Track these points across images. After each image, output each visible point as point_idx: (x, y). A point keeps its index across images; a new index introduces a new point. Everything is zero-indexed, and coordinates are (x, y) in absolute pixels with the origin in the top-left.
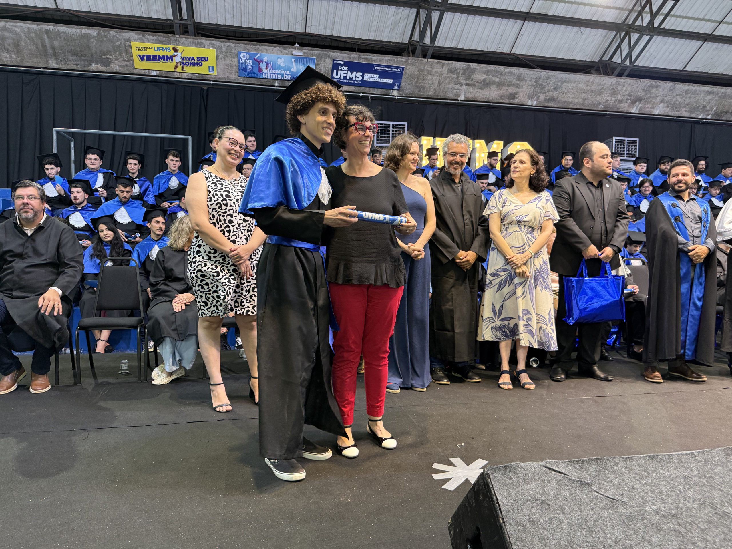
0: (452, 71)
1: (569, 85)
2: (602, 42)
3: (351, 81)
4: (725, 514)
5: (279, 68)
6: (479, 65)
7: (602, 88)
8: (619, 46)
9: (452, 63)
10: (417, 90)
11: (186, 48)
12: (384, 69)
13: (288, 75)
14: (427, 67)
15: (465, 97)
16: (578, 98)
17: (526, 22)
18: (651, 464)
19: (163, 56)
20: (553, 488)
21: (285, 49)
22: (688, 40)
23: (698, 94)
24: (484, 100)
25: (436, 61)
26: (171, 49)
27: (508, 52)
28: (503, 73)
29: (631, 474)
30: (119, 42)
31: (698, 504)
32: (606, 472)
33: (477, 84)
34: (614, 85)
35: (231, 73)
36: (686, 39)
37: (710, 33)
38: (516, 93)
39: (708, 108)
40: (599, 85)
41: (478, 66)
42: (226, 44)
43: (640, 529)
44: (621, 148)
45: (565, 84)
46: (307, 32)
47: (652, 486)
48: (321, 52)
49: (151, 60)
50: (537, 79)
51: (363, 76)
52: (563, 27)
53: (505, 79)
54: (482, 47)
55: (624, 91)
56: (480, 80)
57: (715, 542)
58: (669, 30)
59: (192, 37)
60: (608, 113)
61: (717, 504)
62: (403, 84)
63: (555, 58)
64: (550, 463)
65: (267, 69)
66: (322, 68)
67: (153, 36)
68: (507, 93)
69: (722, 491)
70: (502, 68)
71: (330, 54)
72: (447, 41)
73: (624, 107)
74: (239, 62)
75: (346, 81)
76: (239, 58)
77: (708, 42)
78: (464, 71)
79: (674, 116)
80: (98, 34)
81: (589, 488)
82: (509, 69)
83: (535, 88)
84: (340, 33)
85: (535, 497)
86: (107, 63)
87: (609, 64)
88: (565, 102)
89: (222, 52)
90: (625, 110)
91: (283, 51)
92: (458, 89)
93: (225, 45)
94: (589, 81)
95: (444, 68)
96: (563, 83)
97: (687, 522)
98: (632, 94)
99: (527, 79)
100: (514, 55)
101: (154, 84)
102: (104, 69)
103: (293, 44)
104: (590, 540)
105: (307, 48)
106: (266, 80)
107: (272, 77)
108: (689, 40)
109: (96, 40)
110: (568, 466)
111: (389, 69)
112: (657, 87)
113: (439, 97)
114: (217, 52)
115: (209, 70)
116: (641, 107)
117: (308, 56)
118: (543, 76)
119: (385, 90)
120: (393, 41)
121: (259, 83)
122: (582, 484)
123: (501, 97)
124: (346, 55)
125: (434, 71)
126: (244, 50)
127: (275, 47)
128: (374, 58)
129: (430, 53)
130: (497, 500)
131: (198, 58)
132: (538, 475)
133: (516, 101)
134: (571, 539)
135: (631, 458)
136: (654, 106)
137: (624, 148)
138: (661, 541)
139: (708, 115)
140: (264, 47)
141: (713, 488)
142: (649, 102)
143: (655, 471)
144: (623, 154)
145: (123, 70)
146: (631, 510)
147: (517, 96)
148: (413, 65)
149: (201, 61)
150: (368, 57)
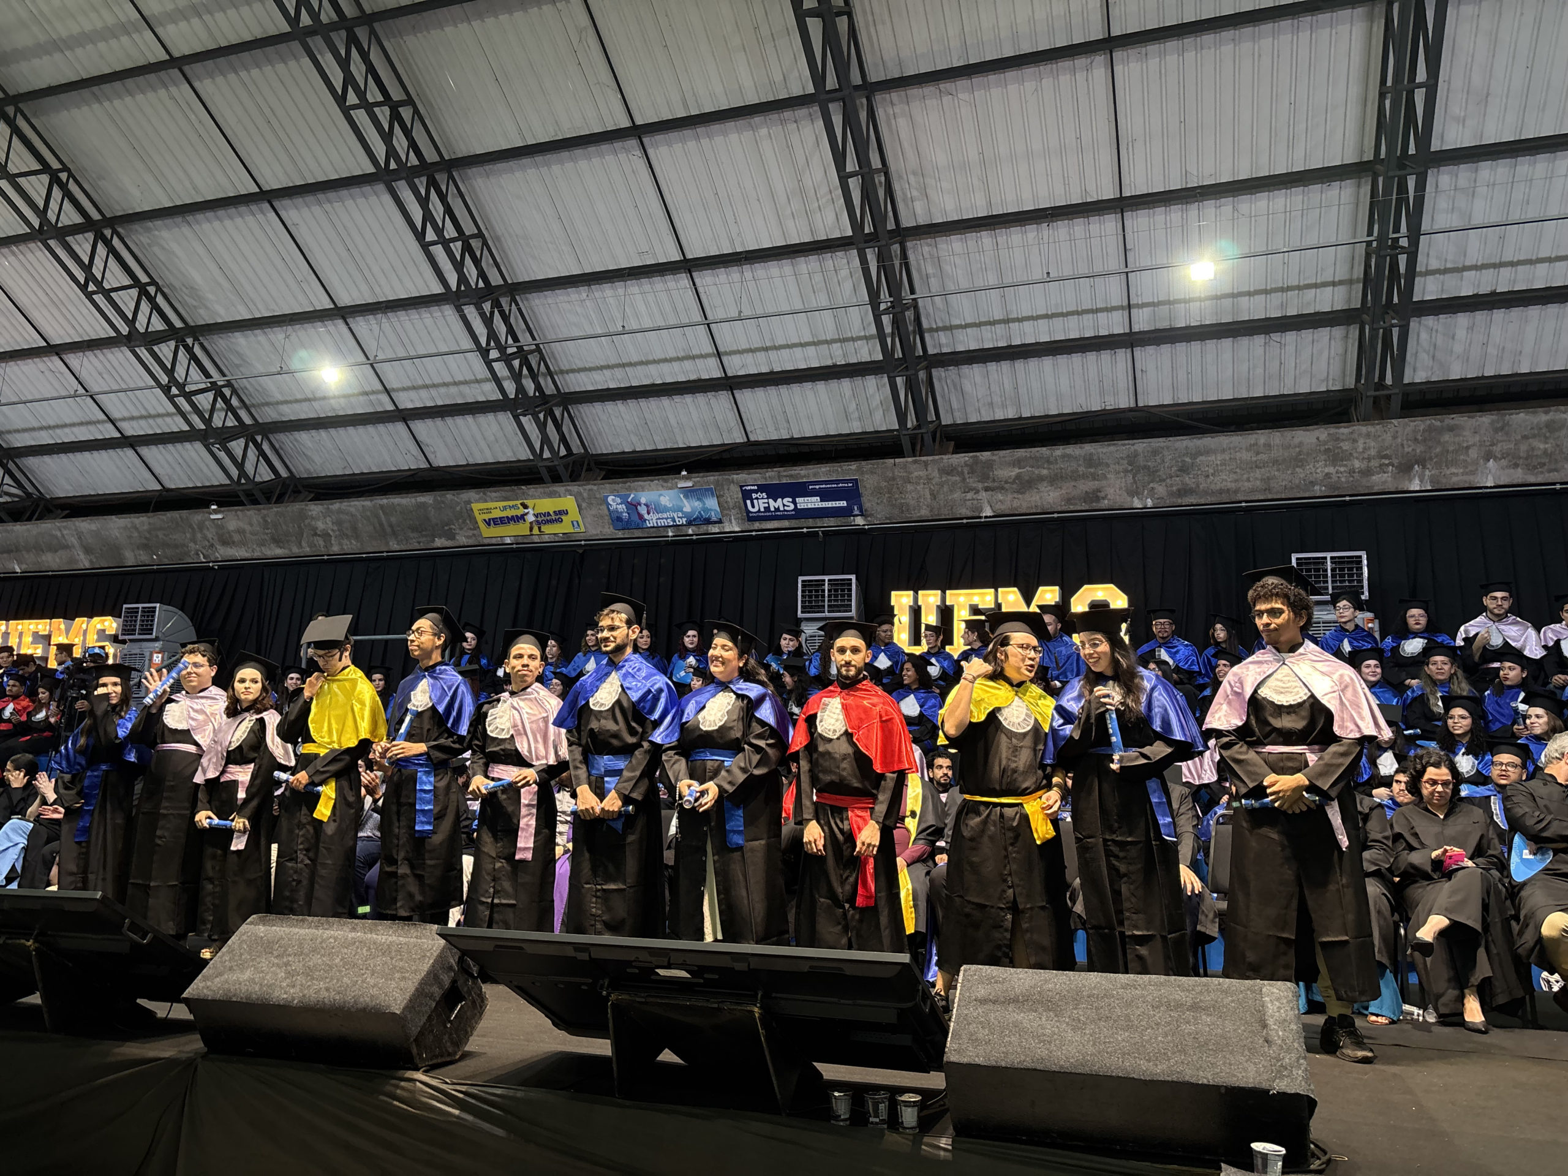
0: (949, 471)
1: (1212, 458)
3: (778, 513)
5: (666, 509)
7: (1300, 453)
12: (824, 486)
14: (899, 472)
15: (994, 511)
16: (1248, 480)
17: (1138, 351)
21: (666, 481)
24: (1034, 511)
25: (910, 459)
26: (520, 506)
27: (1133, 405)
28: (1052, 459)
30: (457, 506)
33: (1007, 486)
34: (1325, 443)
38: (1098, 491)
40: (1289, 447)
41: (994, 455)
42: (585, 487)
46: (752, 439)
48: (720, 477)
50: (1132, 459)
51: (794, 503)
53: (1061, 469)
54: (1070, 407)
55: (1360, 450)
56: (1010, 477)
62: (867, 505)
65: (649, 513)
66: (727, 500)
67: (495, 492)
68: (1077, 492)
70: (1044, 451)
71: (731, 479)
75: (769, 514)
76: (608, 504)
78: (971, 467)
80: (435, 500)
83: (1134, 475)
84: (803, 432)
86: (451, 536)
88: (1221, 492)
89: (583, 499)
90: (1391, 487)
91: (664, 484)
93: (584, 489)
94: (1256, 444)
95: (929, 469)
96: (1194, 456)
98: (1387, 452)
99: (1109, 462)
100: (1143, 409)
101: (515, 554)
102: (450, 543)
103: (678, 472)
106: (654, 529)
109: (433, 507)
111: (834, 486)
113: (945, 517)
115: (573, 525)
116: (1432, 476)
117: (703, 485)
118: (1140, 451)
121: (646, 535)
123: (1069, 501)
124: (757, 475)
125: (914, 476)
126: (612, 492)
127: (652, 480)
131: (555, 512)
133: (1105, 503)
136: (1470, 468)
137: (1325, 576)
140: (635, 483)
142: (1452, 463)
145: (471, 542)
147: (1102, 494)
148: (872, 473)
149: (559, 515)
150: (793, 472)
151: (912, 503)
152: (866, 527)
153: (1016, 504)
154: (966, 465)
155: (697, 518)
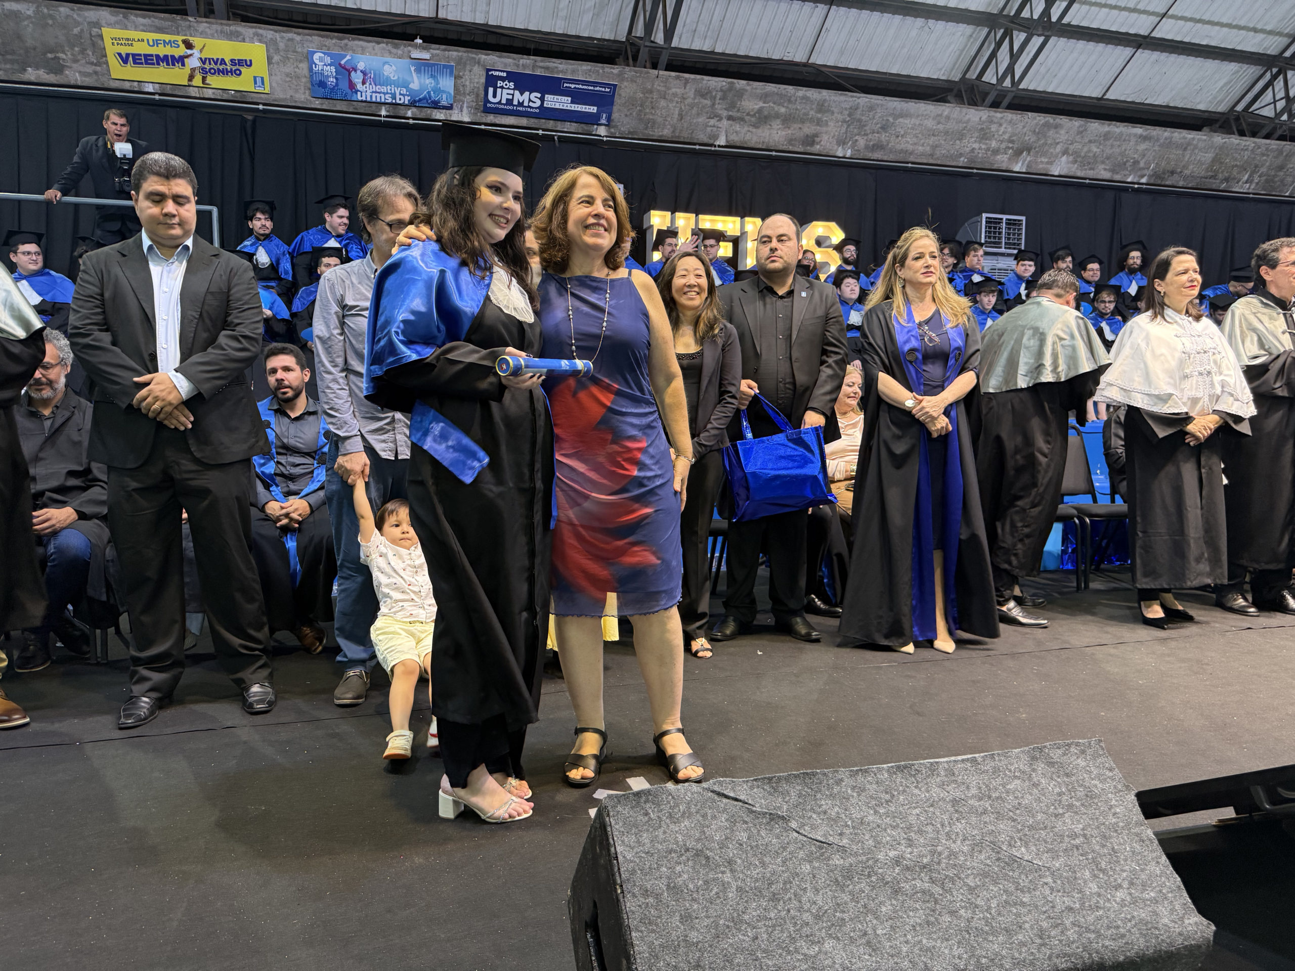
0: (703, 94)
1: (907, 121)
2: (966, 46)
3: (521, 109)
4: (1013, 859)
5: (387, 82)
6: (751, 82)
7: (965, 128)
8: (993, 55)
9: (703, 79)
10: (642, 127)
12: (580, 86)
13: (404, 95)
14: (658, 86)
15: (727, 141)
16: (923, 145)
17: (834, 7)
18: (898, 780)
19: (166, 57)
20: (720, 828)
21: (396, 47)
22: (1110, 46)
23: (1124, 140)
24: (760, 146)
25: (673, 74)
26: (180, 43)
27: (804, 60)
28: (793, 99)
29: (862, 798)
30: (79, 28)
31: (970, 845)
32: (819, 796)
33: (747, 118)
34: (984, 122)
35: (297, 91)
36: (1107, 44)
37: (1146, 34)
38: (816, 135)
39: (1142, 165)
40: (960, 121)
41: (748, 85)
42: (284, 35)
43: (864, 892)
44: (995, 233)
45: (901, 120)
46: (440, 15)
47: (895, 817)
48: (465, 54)
49: (142, 63)
50: (853, 110)
51: (542, 99)
52: (898, 18)
53: (797, 109)
54: (757, 50)
55: (1000, 133)
56: (753, 110)
57: (989, 908)
58: (1078, 26)
59: (219, 21)
60: (975, 171)
61: (1003, 843)
62: (615, 116)
63: (885, 73)
64: (720, 783)
65: (364, 83)
66: (468, 83)
67: (144, 17)
68: (800, 134)
69: (1014, 820)
70: (790, 89)
71: (479, 59)
72: (696, 39)
73: (1003, 162)
74: (311, 69)
75: (511, 108)
76: (312, 63)
77: (1144, 49)
78: (725, 93)
79: (1085, 179)
80: (37, 12)
81: (785, 825)
82: (802, 92)
83: (849, 126)
84: (501, 19)
85: (685, 845)
86: (58, 69)
87: (977, 86)
88: (902, 151)
89: (277, 50)
90: (1004, 166)
91: (394, 51)
92: (714, 126)
93: (282, 38)
94: (940, 115)
95: (688, 88)
96: (896, 117)
97: (947, 876)
98: (1014, 138)
99: (836, 110)
100: (814, 66)
101: (151, 107)
102: (52, 78)
103: (411, 38)
104: (772, 915)
105: (437, 46)
106: (364, 104)
107: (374, 99)
108: (1113, 46)
109: (32, 23)
110: (752, 788)
111: (590, 88)
112: (1057, 127)
113: (682, 140)
114: (268, 51)
115: (255, 83)
116: (1030, 162)
117: (440, 61)
118: (862, 104)
119: (583, 125)
120: (599, 37)
121: (351, 110)
122: (771, 820)
123: (791, 141)
124: (510, 60)
125: (670, 92)
126: (320, 48)
127: (379, 43)
128: (561, 67)
129: (664, 59)
130: (616, 853)
131: (232, 60)
132: (696, 805)
133: (817, 148)
134: (739, 915)
135: (866, 771)
136: (1052, 159)
137: (1000, 233)
138: (897, 911)
139: (1142, 176)
140: (356, 42)
141: (999, 816)
142: (1044, 154)
143: (904, 791)
144: (1000, 243)
145: (88, 81)
146: (851, 860)
147: (817, 140)
148: (632, 81)
149: (239, 65)
150: (551, 65)
151: (660, 120)
152: (605, 139)
153: (748, 137)
154: (721, 90)
155: (425, 98)
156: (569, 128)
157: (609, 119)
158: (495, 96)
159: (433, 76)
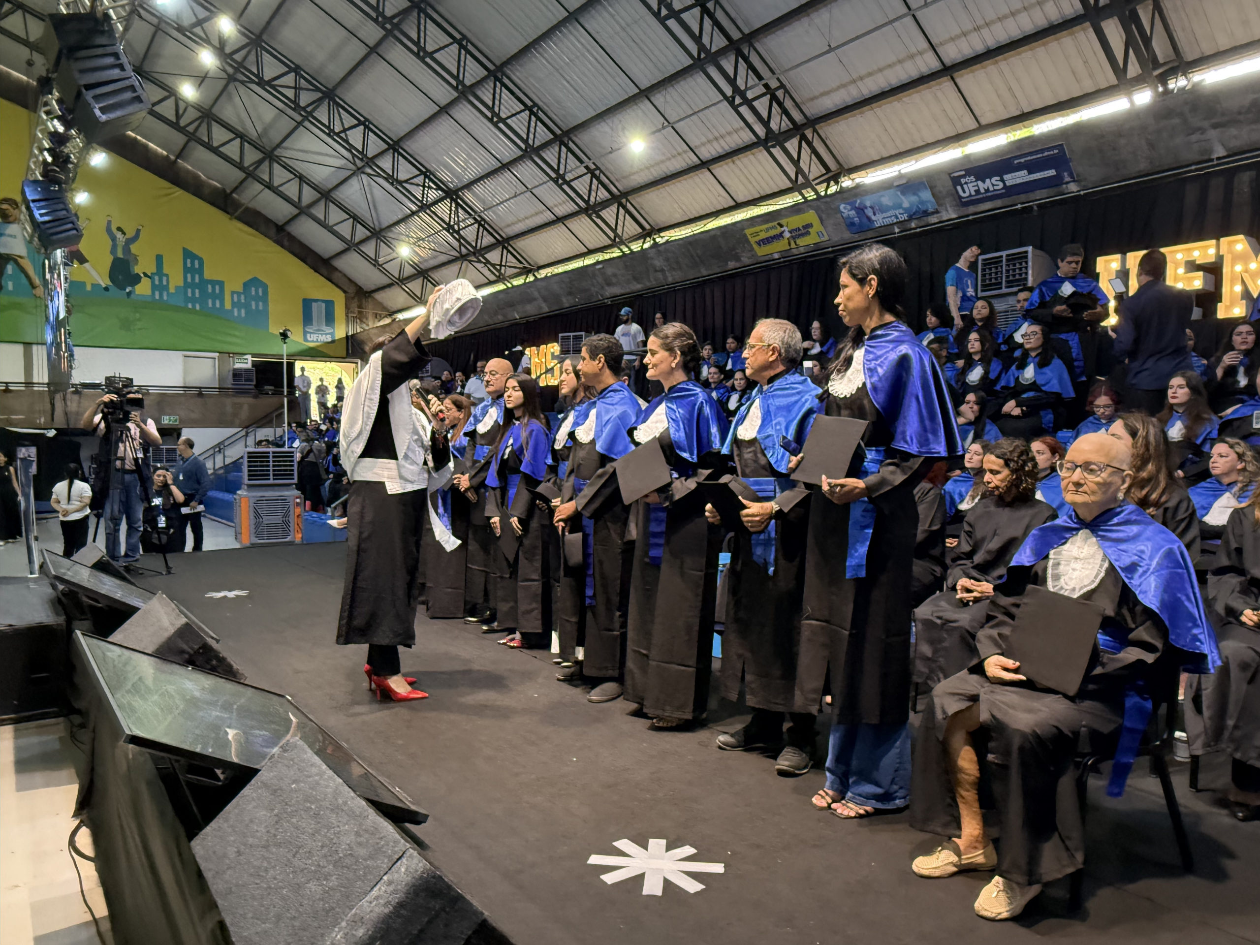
3: (989, 194)
10: (1113, 169)
11: (790, 219)
12: (1029, 158)
13: (902, 214)
19: (775, 236)
26: (777, 226)
35: (843, 233)
49: (767, 244)
51: (1002, 180)
65: (875, 214)
66: (942, 189)
74: (844, 217)
86: (737, 258)
89: (823, 211)
93: (821, 203)
102: (738, 265)
107: (886, 224)
111: (1039, 156)
114: (817, 214)
115: (819, 236)
119: (1051, 189)
126: (842, 201)
145: (751, 261)
149: (807, 229)
151: (1128, 157)
152: (1082, 193)
155: (916, 211)
156: (1041, 196)
157: (1071, 175)
158: (964, 192)
159: (915, 194)
